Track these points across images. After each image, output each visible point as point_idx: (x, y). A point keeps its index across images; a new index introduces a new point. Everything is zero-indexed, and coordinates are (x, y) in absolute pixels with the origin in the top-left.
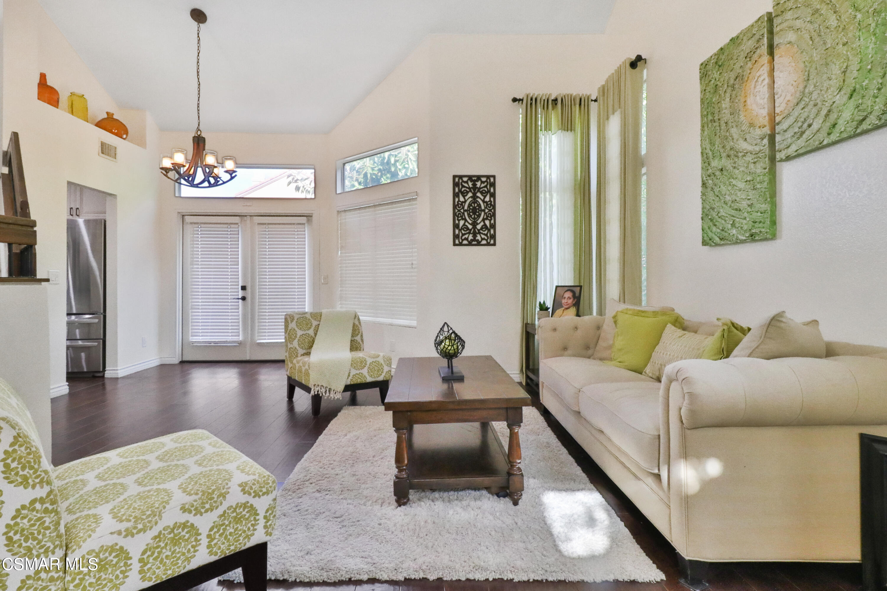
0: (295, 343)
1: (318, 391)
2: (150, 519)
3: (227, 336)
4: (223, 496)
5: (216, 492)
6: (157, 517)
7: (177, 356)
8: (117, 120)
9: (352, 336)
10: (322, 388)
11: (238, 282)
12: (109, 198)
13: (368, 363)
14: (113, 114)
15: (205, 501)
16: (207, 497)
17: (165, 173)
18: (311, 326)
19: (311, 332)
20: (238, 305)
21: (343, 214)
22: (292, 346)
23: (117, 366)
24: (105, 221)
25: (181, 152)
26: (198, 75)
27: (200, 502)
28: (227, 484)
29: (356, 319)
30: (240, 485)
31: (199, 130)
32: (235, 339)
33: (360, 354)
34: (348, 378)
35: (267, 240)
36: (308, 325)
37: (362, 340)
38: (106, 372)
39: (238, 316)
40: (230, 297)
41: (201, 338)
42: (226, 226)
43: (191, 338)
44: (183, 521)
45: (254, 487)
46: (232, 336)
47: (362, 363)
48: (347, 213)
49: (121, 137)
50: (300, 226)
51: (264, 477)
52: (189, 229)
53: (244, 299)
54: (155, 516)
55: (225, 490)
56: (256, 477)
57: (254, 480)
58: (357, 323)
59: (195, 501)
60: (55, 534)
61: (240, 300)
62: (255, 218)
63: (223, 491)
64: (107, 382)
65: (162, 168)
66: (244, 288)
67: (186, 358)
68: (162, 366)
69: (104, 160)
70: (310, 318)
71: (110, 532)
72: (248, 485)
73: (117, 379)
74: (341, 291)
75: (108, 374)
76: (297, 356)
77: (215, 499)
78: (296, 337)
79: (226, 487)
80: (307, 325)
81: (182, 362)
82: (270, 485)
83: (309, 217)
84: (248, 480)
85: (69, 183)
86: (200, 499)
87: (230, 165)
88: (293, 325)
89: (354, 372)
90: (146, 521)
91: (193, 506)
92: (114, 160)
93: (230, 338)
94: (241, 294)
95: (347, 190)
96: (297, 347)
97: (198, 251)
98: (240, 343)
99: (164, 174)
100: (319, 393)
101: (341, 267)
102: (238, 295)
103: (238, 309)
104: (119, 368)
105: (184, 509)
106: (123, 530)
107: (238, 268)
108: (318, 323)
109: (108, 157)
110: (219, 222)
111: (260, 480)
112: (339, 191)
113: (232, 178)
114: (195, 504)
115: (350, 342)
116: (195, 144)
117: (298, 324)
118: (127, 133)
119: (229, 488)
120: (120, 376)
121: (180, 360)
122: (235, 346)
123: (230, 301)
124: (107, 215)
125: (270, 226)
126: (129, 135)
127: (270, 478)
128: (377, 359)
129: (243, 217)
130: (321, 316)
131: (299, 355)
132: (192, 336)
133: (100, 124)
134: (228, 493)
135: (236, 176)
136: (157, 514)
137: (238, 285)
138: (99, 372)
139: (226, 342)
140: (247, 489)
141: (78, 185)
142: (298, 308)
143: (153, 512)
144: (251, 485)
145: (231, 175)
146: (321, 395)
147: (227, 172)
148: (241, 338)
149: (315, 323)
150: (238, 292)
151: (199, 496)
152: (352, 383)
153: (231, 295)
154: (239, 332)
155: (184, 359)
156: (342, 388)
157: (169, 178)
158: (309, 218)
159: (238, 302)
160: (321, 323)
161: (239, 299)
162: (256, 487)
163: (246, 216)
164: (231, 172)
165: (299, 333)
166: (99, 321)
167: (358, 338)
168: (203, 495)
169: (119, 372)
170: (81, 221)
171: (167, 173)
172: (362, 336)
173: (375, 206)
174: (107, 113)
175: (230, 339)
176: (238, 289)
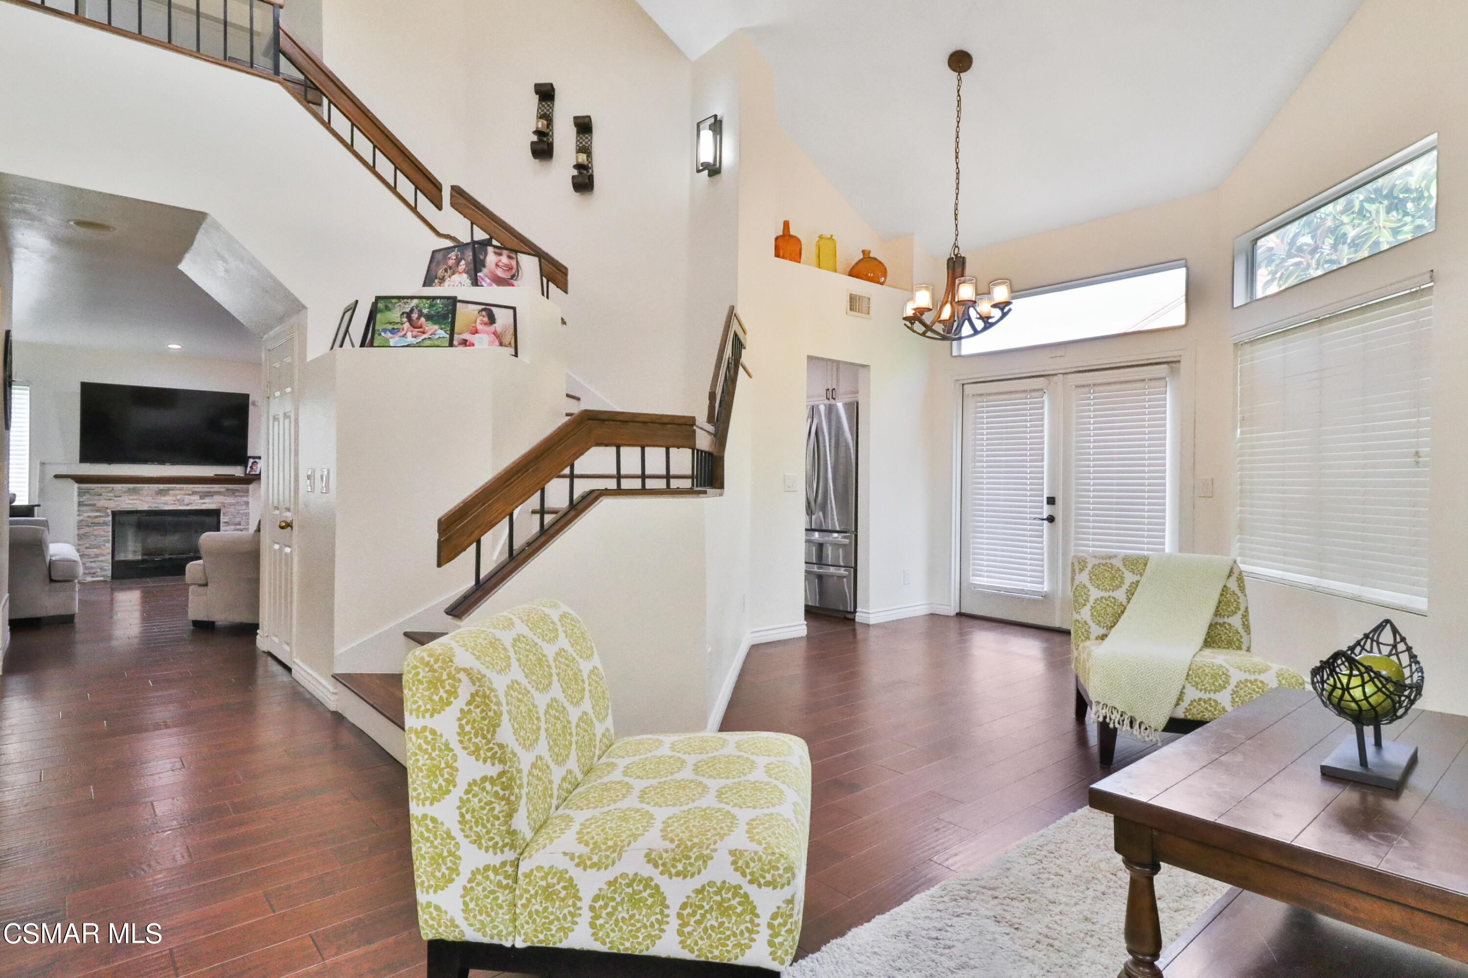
0: (1085, 613)
1: (1105, 717)
2: (608, 853)
3: (1025, 581)
4: (705, 859)
5: (695, 850)
6: (615, 855)
7: (953, 605)
8: (875, 259)
9: (1217, 613)
10: (1115, 712)
11: (1042, 490)
12: (861, 371)
13: (1233, 682)
14: (870, 252)
15: (677, 857)
16: (682, 852)
17: (909, 325)
18: (1122, 582)
19: (1120, 595)
20: (1042, 531)
21: (1248, 349)
22: (1078, 617)
23: (868, 608)
24: (857, 403)
25: (927, 288)
26: (957, 157)
27: (671, 855)
28: (715, 843)
29: (1233, 579)
30: (732, 853)
31: (957, 247)
32: (1036, 587)
33: (1218, 658)
34: (1177, 704)
35: (1092, 414)
36: (1116, 580)
37: (1247, 627)
38: (857, 614)
39: (1042, 548)
40: (1028, 516)
41: (986, 579)
42: (1024, 395)
43: (972, 578)
44: (646, 875)
45: (752, 864)
46: (1031, 582)
47: (1219, 679)
48: (1258, 346)
49: (878, 282)
50: (1157, 383)
51: (774, 854)
52: (970, 404)
53: (1051, 519)
54: (614, 851)
55: (708, 851)
56: (760, 849)
57: (756, 853)
58: (1233, 585)
59: (666, 851)
60: (504, 828)
61: (1045, 522)
62: (1070, 376)
63: (705, 852)
64: (858, 627)
65: (905, 319)
66: (1051, 501)
67: (965, 610)
68: (933, 617)
69: (855, 319)
70: (1122, 568)
71: (563, 850)
72: (744, 859)
73: (868, 625)
74: (1241, 512)
75: (859, 617)
76: (1088, 638)
77: (692, 861)
78: (1087, 600)
79: (712, 847)
80: (1113, 578)
81: (960, 615)
82: (781, 872)
83: (1172, 363)
84: (746, 849)
85: (810, 358)
86: (673, 850)
87: (1001, 293)
88: (1083, 578)
89: (1192, 694)
90: (603, 854)
91: (661, 858)
92: (867, 316)
93: (1029, 584)
94: (1046, 511)
95: (1259, 294)
96: (1090, 622)
97: (983, 440)
98: (1046, 596)
99: (908, 327)
100: (1108, 720)
101: (1241, 462)
102: (1042, 513)
103: (1042, 537)
104: (870, 611)
105: (650, 859)
106: (577, 854)
107: (1043, 467)
108: (1137, 578)
109: (860, 314)
110: (1012, 389)
111: (764, 857)
112: (1240, 299)
113: (1004, 315)
114: (665, 855)
115: (1207, 626)
116: (950, 271)
117: (1093, 577)
118: (885, 274)
119: (715, 850)
120: (872, 621)
121: (958, 611)
122: (1034, 601)
123: (1028, 522)
124: (860, 394)
125: (1097, 389)
126: (888, 278)
127: (783, 861)
128: (1261, 677)
129: (1051, 378)
130: (1146, 565)
131: (1092, 637)
132: (974, 575)
133: (854, 272)
134: (712, 858)
135: (1010, 310)
136: (618, 850)
137: (1042, 496)
138: (850, 612)
139: (1022, 591)
140: (740, 863)
141: (830, 360)
142: (1093, 546)
143: (616, 844)
144: (748, 859)
145: (1002, 309)
146: (1111, 726)
147: (995, 306)
148: (1046, 588)
149: (1130, 578)
150: (1042, 507)
151: (673, 846)
152: (1189, 717)
153: (1031, 513)
154: (1043, 578)
155: (963, 611)
156: (1163, 721)
157: (914, 331)
158: (1173, 365)
159: (1042, 525)
160: (1143, 580)
161: (1043, 519)
162: (755, 866)
163: (1055, 375)
164: (1002, 306)
165: (1095, 594)
166: (850, 543)
167: (1235, 621)
168: (678, 846)
169: (871, 616)
170: (840, 405)
171: (912, 324)
172: (1245, 616)
173: (1320, 322)
174: (863, 251)
175: (1029, 586)
176: (1042, 502)
